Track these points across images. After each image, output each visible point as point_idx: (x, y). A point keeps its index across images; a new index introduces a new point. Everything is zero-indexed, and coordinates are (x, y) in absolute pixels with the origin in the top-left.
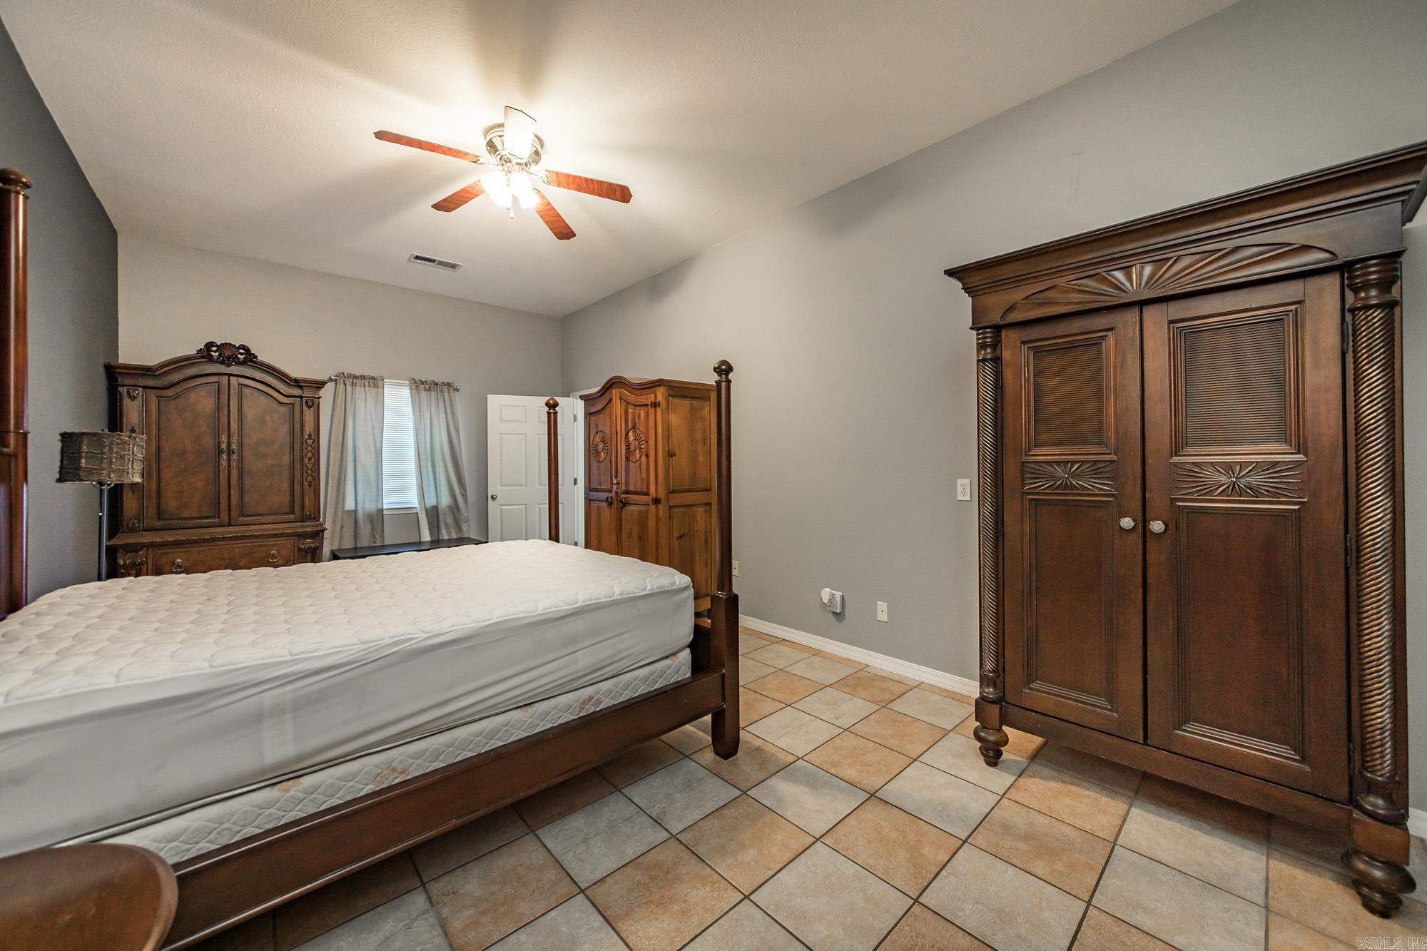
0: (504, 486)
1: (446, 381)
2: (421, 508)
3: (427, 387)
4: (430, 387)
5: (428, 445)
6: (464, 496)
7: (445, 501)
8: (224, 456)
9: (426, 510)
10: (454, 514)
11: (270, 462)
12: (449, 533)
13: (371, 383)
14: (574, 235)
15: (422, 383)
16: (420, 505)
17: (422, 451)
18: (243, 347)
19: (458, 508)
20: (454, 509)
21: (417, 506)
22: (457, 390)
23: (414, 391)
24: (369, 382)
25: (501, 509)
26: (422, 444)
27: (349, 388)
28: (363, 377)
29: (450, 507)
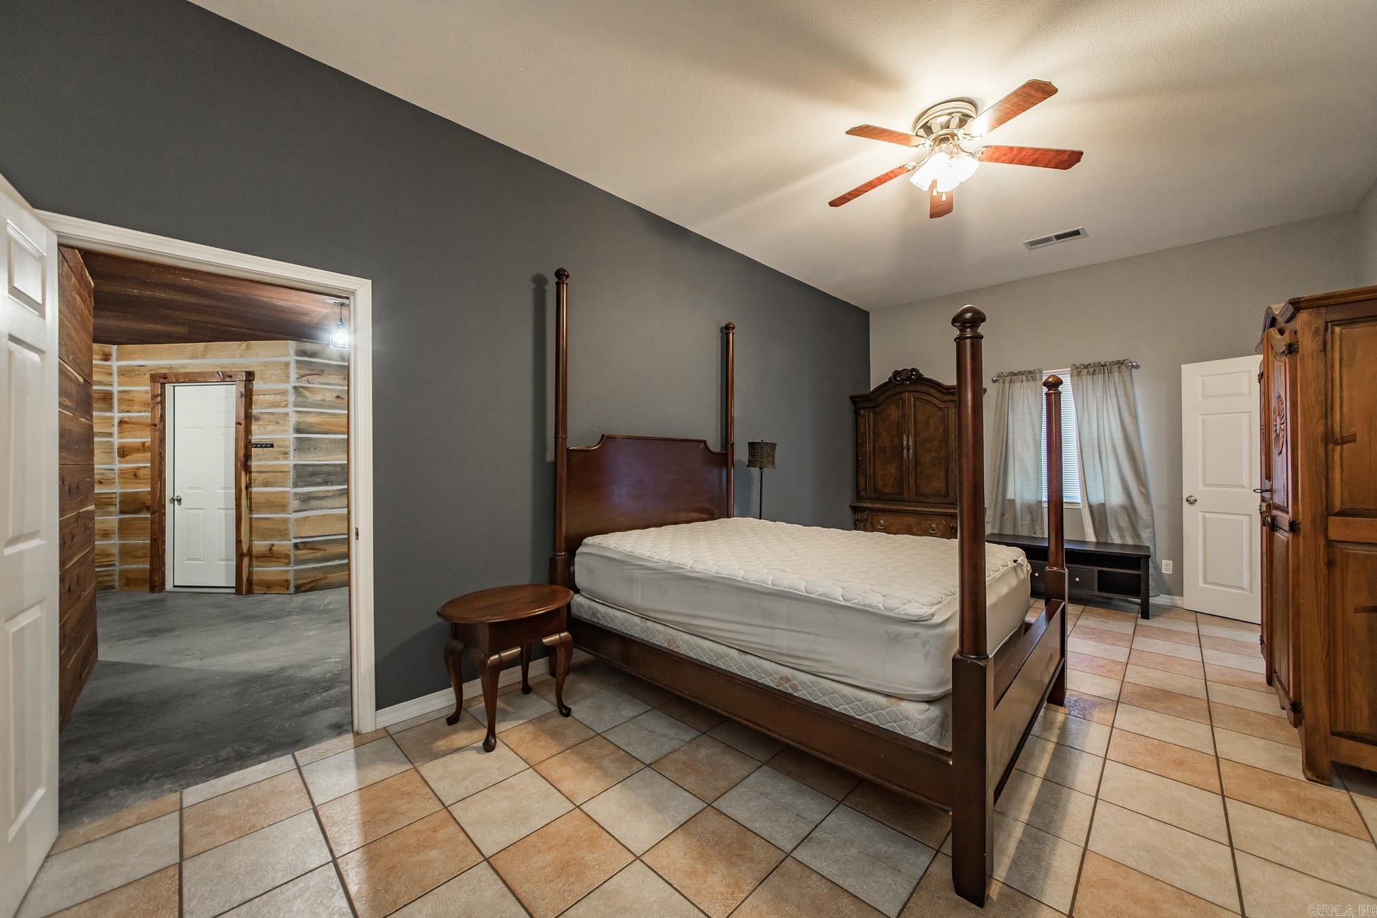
0: (1209, 485)
1: (1115, 359)
2: (1084, 505)
3: (1091, 370)
4: (1094, 370)
5: (1095, 435)
6: (1146, 497)
7: (1116, 498)
8: (905, 451)
9: (1090, 507)
10: (1129, 517)
11: (933, 455)
12: (1122, 537)
13: (1029, 378)
14: (1081, 153)
15: (1086, 367)
16: (1083, 500)
17: (1085, 442)
18: (913, 370)
19: (1134, 509)
20: (1130, 510)
21: (1080, 501)
22: (1137, 367)
23: (1075, 378)
24: (1027, 377)
25: (1204, 516)
26: (1085, 433)
27: (1007, 385)
28: (1021, 373)
29: (1124, 508)
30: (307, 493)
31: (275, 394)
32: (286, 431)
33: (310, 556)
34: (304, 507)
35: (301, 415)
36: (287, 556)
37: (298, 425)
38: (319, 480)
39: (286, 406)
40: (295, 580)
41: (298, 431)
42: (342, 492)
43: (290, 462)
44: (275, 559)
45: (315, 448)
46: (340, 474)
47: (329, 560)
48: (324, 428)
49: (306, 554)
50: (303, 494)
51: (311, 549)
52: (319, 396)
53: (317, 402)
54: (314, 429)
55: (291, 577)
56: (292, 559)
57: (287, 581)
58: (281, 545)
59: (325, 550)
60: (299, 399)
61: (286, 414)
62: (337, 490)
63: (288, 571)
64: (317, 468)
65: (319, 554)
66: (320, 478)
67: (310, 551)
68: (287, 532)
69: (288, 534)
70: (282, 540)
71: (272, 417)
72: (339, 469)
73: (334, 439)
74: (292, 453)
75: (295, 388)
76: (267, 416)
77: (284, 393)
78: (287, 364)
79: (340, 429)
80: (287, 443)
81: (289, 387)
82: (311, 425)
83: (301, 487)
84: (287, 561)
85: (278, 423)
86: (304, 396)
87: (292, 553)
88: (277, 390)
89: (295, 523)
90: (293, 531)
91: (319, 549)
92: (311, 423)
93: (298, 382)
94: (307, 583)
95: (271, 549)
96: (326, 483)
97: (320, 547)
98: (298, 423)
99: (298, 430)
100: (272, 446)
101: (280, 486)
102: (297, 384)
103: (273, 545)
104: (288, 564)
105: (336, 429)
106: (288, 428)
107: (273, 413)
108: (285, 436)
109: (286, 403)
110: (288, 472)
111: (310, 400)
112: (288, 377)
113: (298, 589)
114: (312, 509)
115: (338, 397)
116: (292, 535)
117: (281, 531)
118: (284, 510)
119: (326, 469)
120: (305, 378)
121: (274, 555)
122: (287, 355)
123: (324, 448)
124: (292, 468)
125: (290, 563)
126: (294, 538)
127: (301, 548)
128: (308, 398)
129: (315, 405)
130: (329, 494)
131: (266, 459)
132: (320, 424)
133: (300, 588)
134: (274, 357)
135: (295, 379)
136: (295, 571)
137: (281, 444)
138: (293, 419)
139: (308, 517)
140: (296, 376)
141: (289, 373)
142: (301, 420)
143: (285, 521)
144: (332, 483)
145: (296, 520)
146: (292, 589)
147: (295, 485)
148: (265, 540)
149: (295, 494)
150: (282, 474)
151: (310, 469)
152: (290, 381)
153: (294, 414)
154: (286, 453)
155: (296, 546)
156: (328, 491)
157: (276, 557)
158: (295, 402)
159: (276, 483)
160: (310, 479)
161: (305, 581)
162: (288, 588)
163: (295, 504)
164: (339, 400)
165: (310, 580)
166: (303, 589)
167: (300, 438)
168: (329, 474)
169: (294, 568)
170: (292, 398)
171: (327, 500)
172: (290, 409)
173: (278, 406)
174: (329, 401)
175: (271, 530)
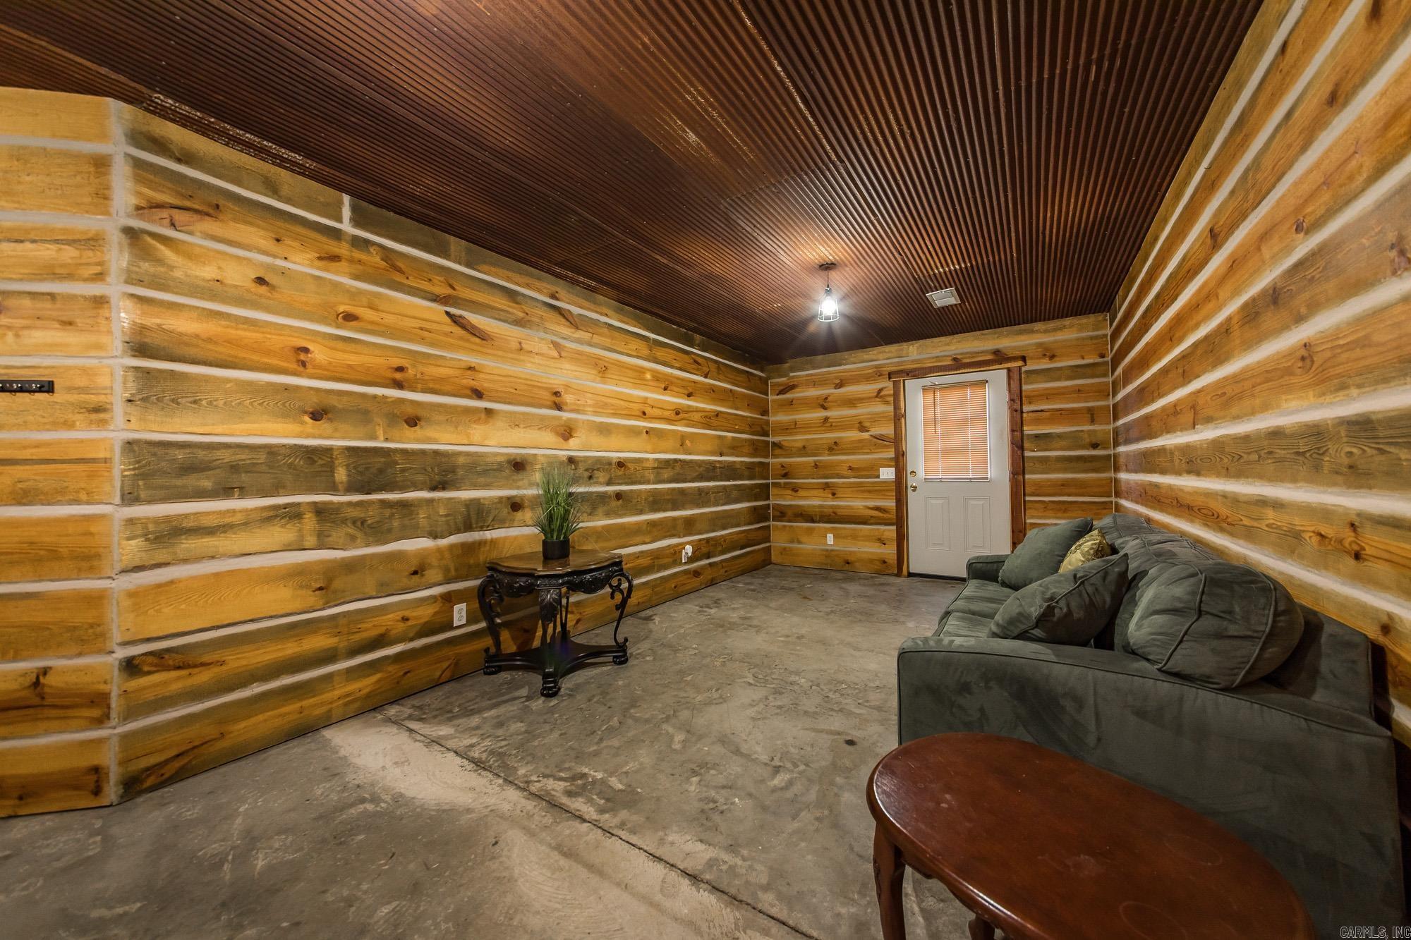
30: (168, 519)
31: (56, 241)
32: (98, 347)
33: (175, 687)
34: (161, 556)
35: (145, 307)
36: (98, 700)
37: (141, 333)
38: (207, 484)
39: (100, 277)
40: (122, 763)
41: (141, 349)
42: (271, 513)
43: (111, 435)
44: (54, 712)
45: (195, 402)
46: (264, 468)
47: (231, 689)
48: (224, 351)
49: (165, 683)
50: (156, 521)
51: (179, 668)
52: (207, 268)
53: (201, 283)
54: (192, 352)
55: (110, 759)
56: (113, 705)
57: (96, 770)
58: (77, 670)
59: (223, 663)
60: (145, 266)
61: (100, 302)
62: (256, 509)
63: (100, 741)
64: (201, 454)
65: (203, 677)
66: (208, 478)
67: (174, 674)
68: (99, 630)
69: (103, 636)
70: (80, 655)
71: (48, 305)
72: (262, 457)
73: (250, 383)
74: (119, 409)
75: (129, 232)
76: (27, 302)
77: (94, 241)
78: (101, 164)
79: (266, 360)
80: (104, 381)
81: (110, 225)
82: (181, 338)
83: (150, 501)
84: (96, 713)
85: (70, 323)
86: (160, 261)
87: (116, 686)
88: (65, 231)
89: (127, 603)
90: (120, 623)
91: (203, 665)
92: (181, 334)
93: (141, 217)
94: (166, 762)
95: (37, 684)
96: (226, 491)
97: (206, 659)
98: (141, 329)
99: (140, 347)
100: (47, 387)
101: (77, 502)
102: (136, 223)
103: (45, 671)
104: (100, 721)
105: (255, 357)
106: (104, 339)
107: (52, 296)
108: (94, 362)
109: (98, 269)
110: (106, 460)
111: (178, 274)
112: (106, 198)
113: (133, 786)
114: (185, 561)
115: (260, 281)
116: (117, 636)
117: (75, 628)
118: (91, 568)
119: (227, 457)
120: (165, 213)
121: (48, 701)
122: (103, 136)
123: (221, 403)
124: (118, 450)
125: (108, 716)
126: (125, 644)
127: (146, 669)
128: (171, 268)
129: (195, 290)
130: (237, 519)
131: (25, 425)
132: (209, 340)
133: (142, 782)
134: (54, 136)
135: (131, 209)
136: (125, 737)
137: (82, 382)
138: (125, 316)
139: (172, 582)
140: (133, 201)
141: (108, 188)
142: (152, 321)
143: (95, 600)
144: (244, 492)
145: (132, 594)
146: (112, 792)
147: (130, 498)
148: (15, 659)
149: (131, 522)
150: (81, 467)
151: (180, 455)
152: (113, 211)
153: (129, 304)
154: (98, 409)
155: (131, 667)
156: (234, 512)
157: (54, 706)
158: (128, 271)
159: (62, 491)
160: (179, 482)
161: (153, 760)
162: (97, 791)
163: (132, 549)
164: (263, 290)
165: (173, 752)
166: (148, 783)
167: (147, 372)
168: (234, 468)
169: (119, 730)
170: (118, 258)
171: (229, 535)
172: (114, 288)
173: (70, 277)
174: (236, 287)
175: (41, 627)
